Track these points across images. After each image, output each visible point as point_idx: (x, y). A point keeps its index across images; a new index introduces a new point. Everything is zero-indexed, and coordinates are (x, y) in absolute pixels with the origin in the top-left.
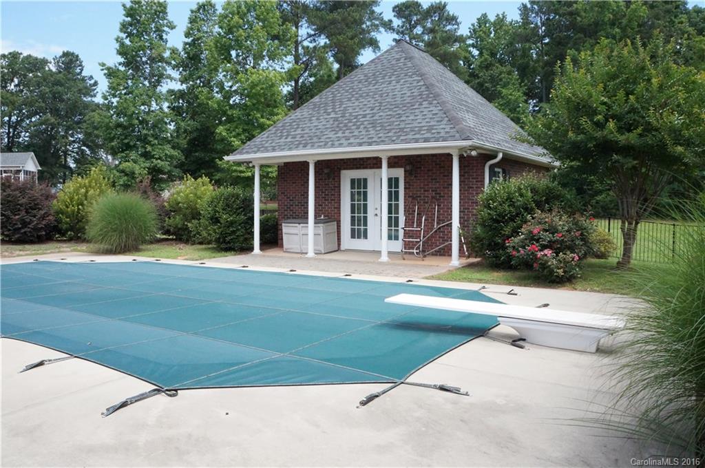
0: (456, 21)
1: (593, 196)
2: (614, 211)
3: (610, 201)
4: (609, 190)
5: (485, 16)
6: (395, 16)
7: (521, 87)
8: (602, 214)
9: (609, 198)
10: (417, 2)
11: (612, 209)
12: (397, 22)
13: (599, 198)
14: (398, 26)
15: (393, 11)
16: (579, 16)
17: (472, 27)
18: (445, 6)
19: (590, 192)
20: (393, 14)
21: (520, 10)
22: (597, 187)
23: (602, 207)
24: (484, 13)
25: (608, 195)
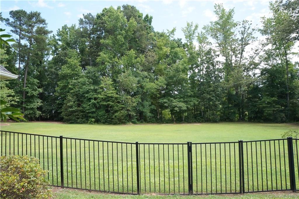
0: (45, 22)
1: (113, 113)
2: (124, 120)
3: (122, 116)
4: (121, 110)
5: (66, 26)
6: (11, 17)
7: (78, 58)
8: (118, 122)
9: (121, 114)
10: (24, 11)
11: (123, 119)
12: (12, 20)
13: (116, 114)
14: (12, 22)
15: (10, 14)
16: (106, 24)
17: (58, 30)
18: (39, 14)
19: (112, 111)
20: (10, 15)
21: (79, 21)
22: (115, 109)
23: (118, 119)
24: (66, 24)
25: (121, 112)
